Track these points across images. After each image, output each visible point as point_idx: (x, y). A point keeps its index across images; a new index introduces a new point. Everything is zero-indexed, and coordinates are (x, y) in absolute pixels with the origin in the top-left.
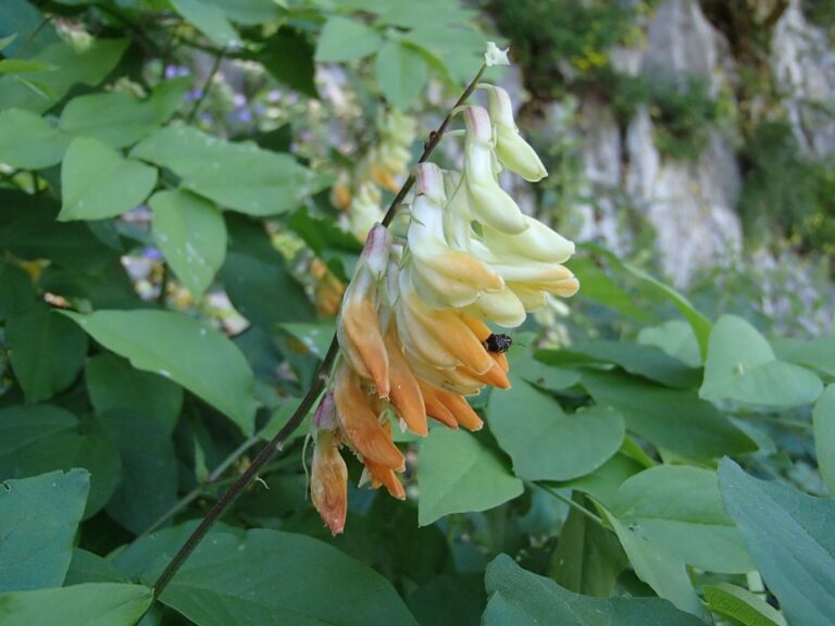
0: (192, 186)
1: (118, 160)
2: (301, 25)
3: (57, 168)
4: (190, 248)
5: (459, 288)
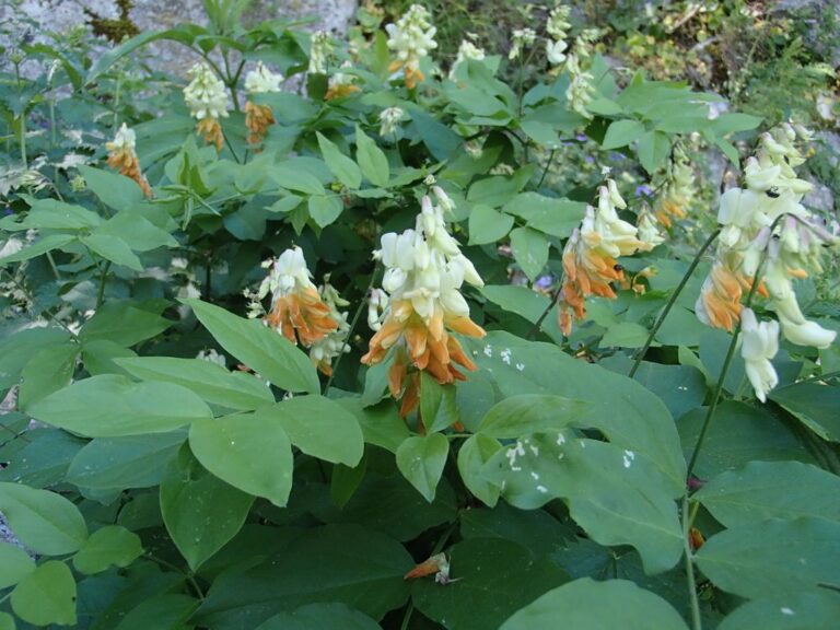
0: (532, 225)
1: (495, 213)
3: (467, 220)
4: (529, 255)
5: (592, 242)
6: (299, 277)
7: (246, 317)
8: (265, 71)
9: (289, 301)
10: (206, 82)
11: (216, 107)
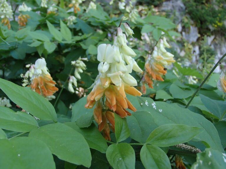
2: (139, 26)
5: (158, 60)
6: (43, 70)
7: (22, 86)
8: (25, 6)
9: (39, 80)
10: (5, 6)
11: (8, 15)
